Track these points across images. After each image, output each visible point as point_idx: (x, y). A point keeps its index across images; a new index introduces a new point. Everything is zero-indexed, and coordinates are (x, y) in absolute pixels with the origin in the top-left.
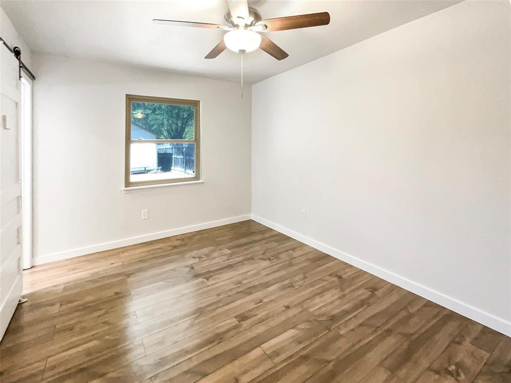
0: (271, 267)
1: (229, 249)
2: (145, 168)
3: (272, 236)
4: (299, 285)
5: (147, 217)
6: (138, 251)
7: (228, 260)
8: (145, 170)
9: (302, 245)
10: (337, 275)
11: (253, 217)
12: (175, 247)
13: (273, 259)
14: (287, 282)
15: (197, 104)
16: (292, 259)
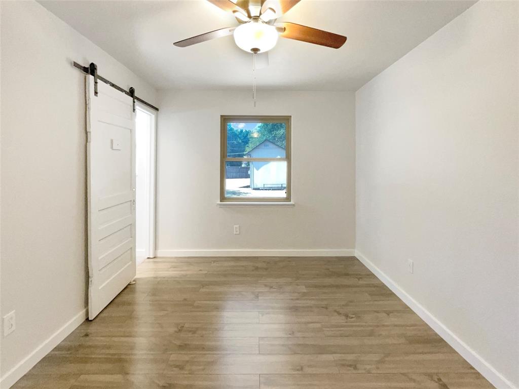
0: (342, 326)
1: (306, 287)
2: (282, 185)
3: (368, 286)
4: (365, 369)
5: (238, 233)
6: (226, 264)
7: (298, 299)
8: (282, 187)
9: (407, 310)
10: (440, 380)
11: (357, 253)
12: (257, 268)
13: (352, 318)
14: (350, 357)
15: (288, 119)
16: (378, 326)
